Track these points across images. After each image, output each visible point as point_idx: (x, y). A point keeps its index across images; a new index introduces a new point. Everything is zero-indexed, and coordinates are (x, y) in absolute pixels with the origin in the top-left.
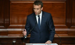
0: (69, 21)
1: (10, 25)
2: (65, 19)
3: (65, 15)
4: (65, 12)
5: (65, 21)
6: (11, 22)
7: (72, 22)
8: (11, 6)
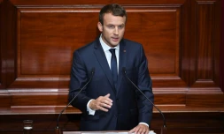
0: (188, 65)
1: (18, 79)
2: (177, 59)
3: (177, 49)
4: (177, 40)
5: (177, 66)
6: (19, 70)
7: (199, 68)
8: (19, 23)
